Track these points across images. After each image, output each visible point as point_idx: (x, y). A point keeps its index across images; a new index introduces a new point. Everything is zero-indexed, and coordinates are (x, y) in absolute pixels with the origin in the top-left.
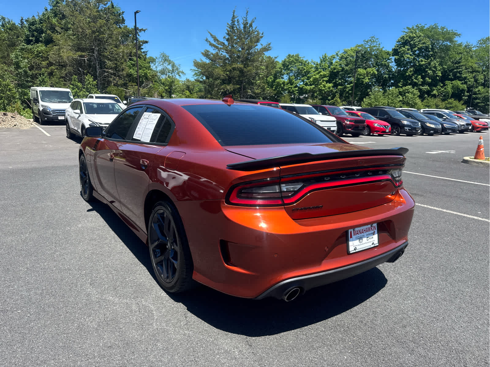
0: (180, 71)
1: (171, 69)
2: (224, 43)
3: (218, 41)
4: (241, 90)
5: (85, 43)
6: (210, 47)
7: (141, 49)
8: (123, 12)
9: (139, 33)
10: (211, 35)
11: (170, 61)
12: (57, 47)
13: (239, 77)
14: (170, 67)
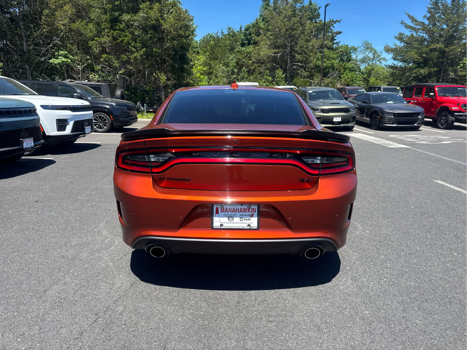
0: (382, 58)
1: (372, 57)
2: (423, 23)
3: (416, 21)
4: (440, 74)
5: (280, 41)
6: (406, 29)
7: (334, 41)
8: (319, 8)
9: (334, 25)
10: (409, 16)
11: (372, 48)
12: (258, 47)
13: (438, 58)
14: (371, 55)
